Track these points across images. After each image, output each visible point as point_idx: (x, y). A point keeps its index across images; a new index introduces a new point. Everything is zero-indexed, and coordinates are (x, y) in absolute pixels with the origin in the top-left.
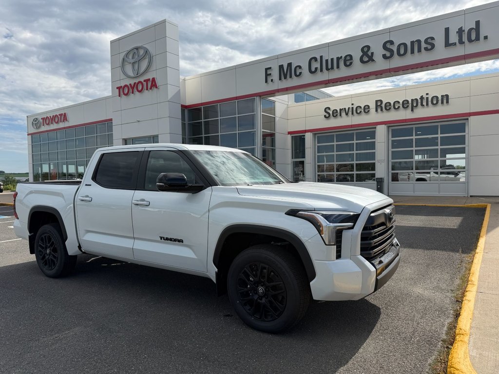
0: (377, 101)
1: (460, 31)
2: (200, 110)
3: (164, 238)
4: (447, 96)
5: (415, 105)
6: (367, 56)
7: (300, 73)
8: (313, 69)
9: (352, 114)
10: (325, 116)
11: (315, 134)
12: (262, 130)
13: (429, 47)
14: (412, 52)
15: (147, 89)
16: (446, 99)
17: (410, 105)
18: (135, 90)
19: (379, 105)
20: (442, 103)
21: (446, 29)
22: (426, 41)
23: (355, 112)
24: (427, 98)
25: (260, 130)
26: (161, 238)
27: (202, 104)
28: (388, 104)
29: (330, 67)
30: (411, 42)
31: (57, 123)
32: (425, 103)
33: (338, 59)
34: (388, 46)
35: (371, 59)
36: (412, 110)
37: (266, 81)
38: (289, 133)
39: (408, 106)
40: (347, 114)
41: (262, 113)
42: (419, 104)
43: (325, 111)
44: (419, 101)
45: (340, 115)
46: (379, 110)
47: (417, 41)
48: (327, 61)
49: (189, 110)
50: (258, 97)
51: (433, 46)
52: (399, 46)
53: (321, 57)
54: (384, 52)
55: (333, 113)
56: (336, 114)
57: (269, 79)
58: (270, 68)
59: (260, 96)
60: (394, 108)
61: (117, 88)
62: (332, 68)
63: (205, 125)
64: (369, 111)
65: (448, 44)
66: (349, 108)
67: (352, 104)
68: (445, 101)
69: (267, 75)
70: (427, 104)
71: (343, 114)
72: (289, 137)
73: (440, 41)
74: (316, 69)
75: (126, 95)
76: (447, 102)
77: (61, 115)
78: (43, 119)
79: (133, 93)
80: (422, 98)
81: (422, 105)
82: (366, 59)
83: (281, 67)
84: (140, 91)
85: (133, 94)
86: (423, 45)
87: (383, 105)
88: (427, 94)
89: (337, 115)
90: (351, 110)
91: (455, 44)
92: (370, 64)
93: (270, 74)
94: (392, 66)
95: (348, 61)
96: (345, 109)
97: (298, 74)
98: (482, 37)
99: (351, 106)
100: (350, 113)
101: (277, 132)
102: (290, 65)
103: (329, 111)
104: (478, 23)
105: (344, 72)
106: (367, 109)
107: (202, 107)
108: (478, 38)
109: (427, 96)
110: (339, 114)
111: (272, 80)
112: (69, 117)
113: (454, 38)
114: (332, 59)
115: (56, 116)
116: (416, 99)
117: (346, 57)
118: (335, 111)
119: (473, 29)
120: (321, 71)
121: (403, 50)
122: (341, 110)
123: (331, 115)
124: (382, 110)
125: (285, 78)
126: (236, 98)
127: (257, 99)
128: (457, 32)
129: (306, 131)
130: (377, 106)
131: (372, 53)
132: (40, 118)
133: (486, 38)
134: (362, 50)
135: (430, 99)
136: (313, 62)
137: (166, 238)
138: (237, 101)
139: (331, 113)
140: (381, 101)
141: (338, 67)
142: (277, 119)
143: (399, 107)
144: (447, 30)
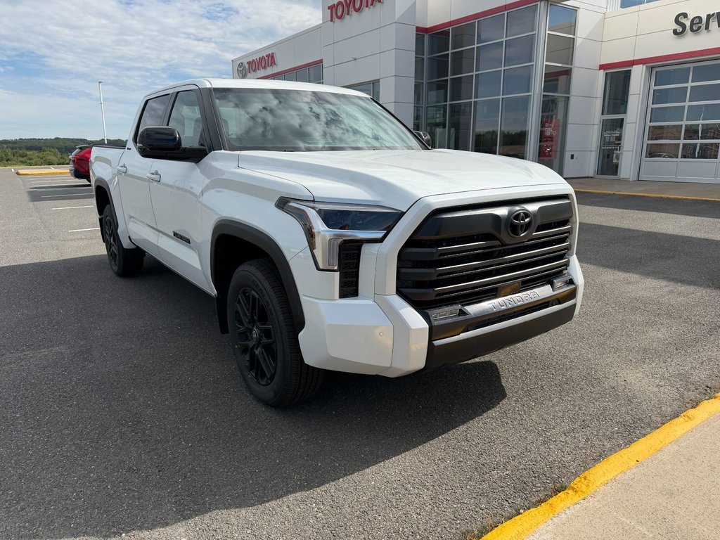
2: (447, 33)
10: (675, 32)
11: (652, 67)
12: (545, 63)
15: (367, 6)
18: (351, 9)
25: (541, 64)
26: (175, 234)
27: (451, 23)
31: (264, 68)
38: (602, 67)
41: (548, 32)
43: (677, 21)
45: (707, 28)
49: (432, 37)
55: (692, 23)
61: (329, 8)
63: (453, 60)
71: (714, 25)
72: (602, 73)
75: (340, 17)
77: (268, 56)
78: (249, 63)
79: (348, 14)
84: (357, 10)
85: (348, 16)
101: (576, 65)
107: (451, 28)
110: (704, 27)
112: (278, 59)
115: (263, 57)
126: (506, 7)
127: (542, 5)
129: (633, 63)
132: (245, 61)
137: (178, 235)
138: (506, 12)
142: (578, 42)
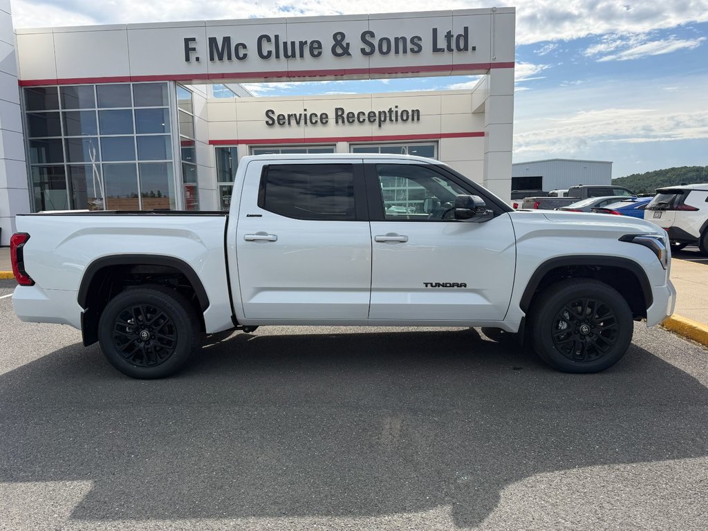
0: (337, 110)
1: (449, 36)
2: (53, 90)
3: (431, 284)
4: (418, 111)
5: (383, 119)
6: (341, 47)
7: (245, 56)
8: (265, 53)
9: (306, 123)
10: (267, 122)
11: (252, 147)
12: (180, 135)
13: (416, 49)
14: (397, 52)
16: (416, 114)
17: (377, 119)
19: (339, 113)
20: (413, 119)
21: (434, 29)
22: (412, 40)
23: (308, 121)
24: (397, 112)
25: (176, 135)
26: (426, 285)
27: (58, 81)
28: (351, 115)
29: (290, 53)
30: (395, 38)
32: (394, 118)
33: (302, 44)
34: (368, 38)
35: (346, 52)
36: (380, 126)
37: (187, 59)
38: (211, 142)
39: (375, 120)
40: (298, 123)
41: (178, 109)
42: (388, 118)
43: (267, 115)
44: (388, 115)
45: (289, 123)
46: (340, 121)
47: (401, 38)
48: (285, 44)
50: (172, 83)
51: (420, 48)
52: (381, 40)
53: (277, 37)
54: (363, 46)
55: (279, 119)
56: (282, 121)
57: (193, 56)
58: (194, 39)
59: (175, 81)
60: (359, 121)
62: (294, 55)
64: (327, 122)
65: (436, 49)
66: (300, 115)
67: (305, 110)
68: (416, 118)
69: (188, 50)
70: (397, 120)
71: (293, 122)
72: (212, 148)
73: (427, 44)
74: (270, 53)
76: (418, 119)
80: (390, 111)
81: (391, 120)
82: (339, 51)
83: (213, 41)
86: (409, 46)
87: (345, 116)
88: (396, 107)
89: (284, 123)
90: (303, 117)
91: (442, 50)
92: (345, 59)
93: (194, 49)
94: (373, 66)
95: (315, 49)
96: (295, 115)
97: (241, 55)
98: (470, 48)
99: (303, 113)
100: (302, 122)
101: (197, 139)
102: (227, 40)
103: (271, 115)
104: (466, 29)
105: (308, 64)
106: (324, 119)
107: (58, 86)
108: (466, 48)
109: (396, 109)
110: (287, 122)
111: (198, 59)
113: (442, 43)
114: (293, 43)
116: (384, 112)
117: (312, 43)
118: (281, 117)
119: (461, 35)
120: (278, 56)
121: (386, 46)
122: (289, 116)
123: (276, 122)
124: (343, 122)
125: (221, 58)
126: (131, 79)
127: (171, 84)
128: (446, 36)
129: (238, 142)
130: (337, 116)
131: (348, 44)
133: (474, 48)
134: (335, 36)
135: (399, 114)
136: (264, 43)
137: (436, 284)
138: (131, 83)
139: (276, 118)
140: (342, 110)
141: (302, 56)
142: (196, 119)
143: (364, 120)
144: (435, 31)
